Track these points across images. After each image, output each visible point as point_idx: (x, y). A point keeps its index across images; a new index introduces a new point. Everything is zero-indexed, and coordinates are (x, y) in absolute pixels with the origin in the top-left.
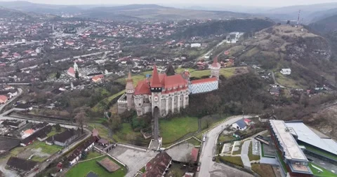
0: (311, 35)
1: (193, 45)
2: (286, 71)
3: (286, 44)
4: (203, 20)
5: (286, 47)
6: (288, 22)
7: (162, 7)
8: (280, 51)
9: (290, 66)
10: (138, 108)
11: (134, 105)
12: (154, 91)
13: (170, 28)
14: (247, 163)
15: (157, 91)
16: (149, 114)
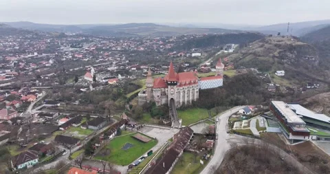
0: (300, 43)
2: (281, 73)
4: (199, 35)
5: (279, 53)
6: (279, 34)
7: (158, 26)
9: (284, 69)
10: (156, 99)
11: (153, 97)
12: (171, 84)
13: (169, 42)
14: (256, 133)
15: (173, 84)
16: (166, 105)
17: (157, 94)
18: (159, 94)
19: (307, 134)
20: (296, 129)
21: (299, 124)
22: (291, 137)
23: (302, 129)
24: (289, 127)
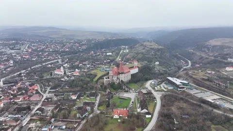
0: (161, 47)
1: (108, 54)
2: (157, 63)
3: (153, 51)
5: (154, 53)
6: (148, 41)
8: (152, 55)
9: (158, 61)
14: (165, 90)
15: (122, 73)
16: (119, 83)
17: (115, 79)
18: (116, 78)
19: (184, 88)
20: (180, 86)
21: (181, 85)
22: (179, 89)
23: (182, 86)
24: (177, 86)
